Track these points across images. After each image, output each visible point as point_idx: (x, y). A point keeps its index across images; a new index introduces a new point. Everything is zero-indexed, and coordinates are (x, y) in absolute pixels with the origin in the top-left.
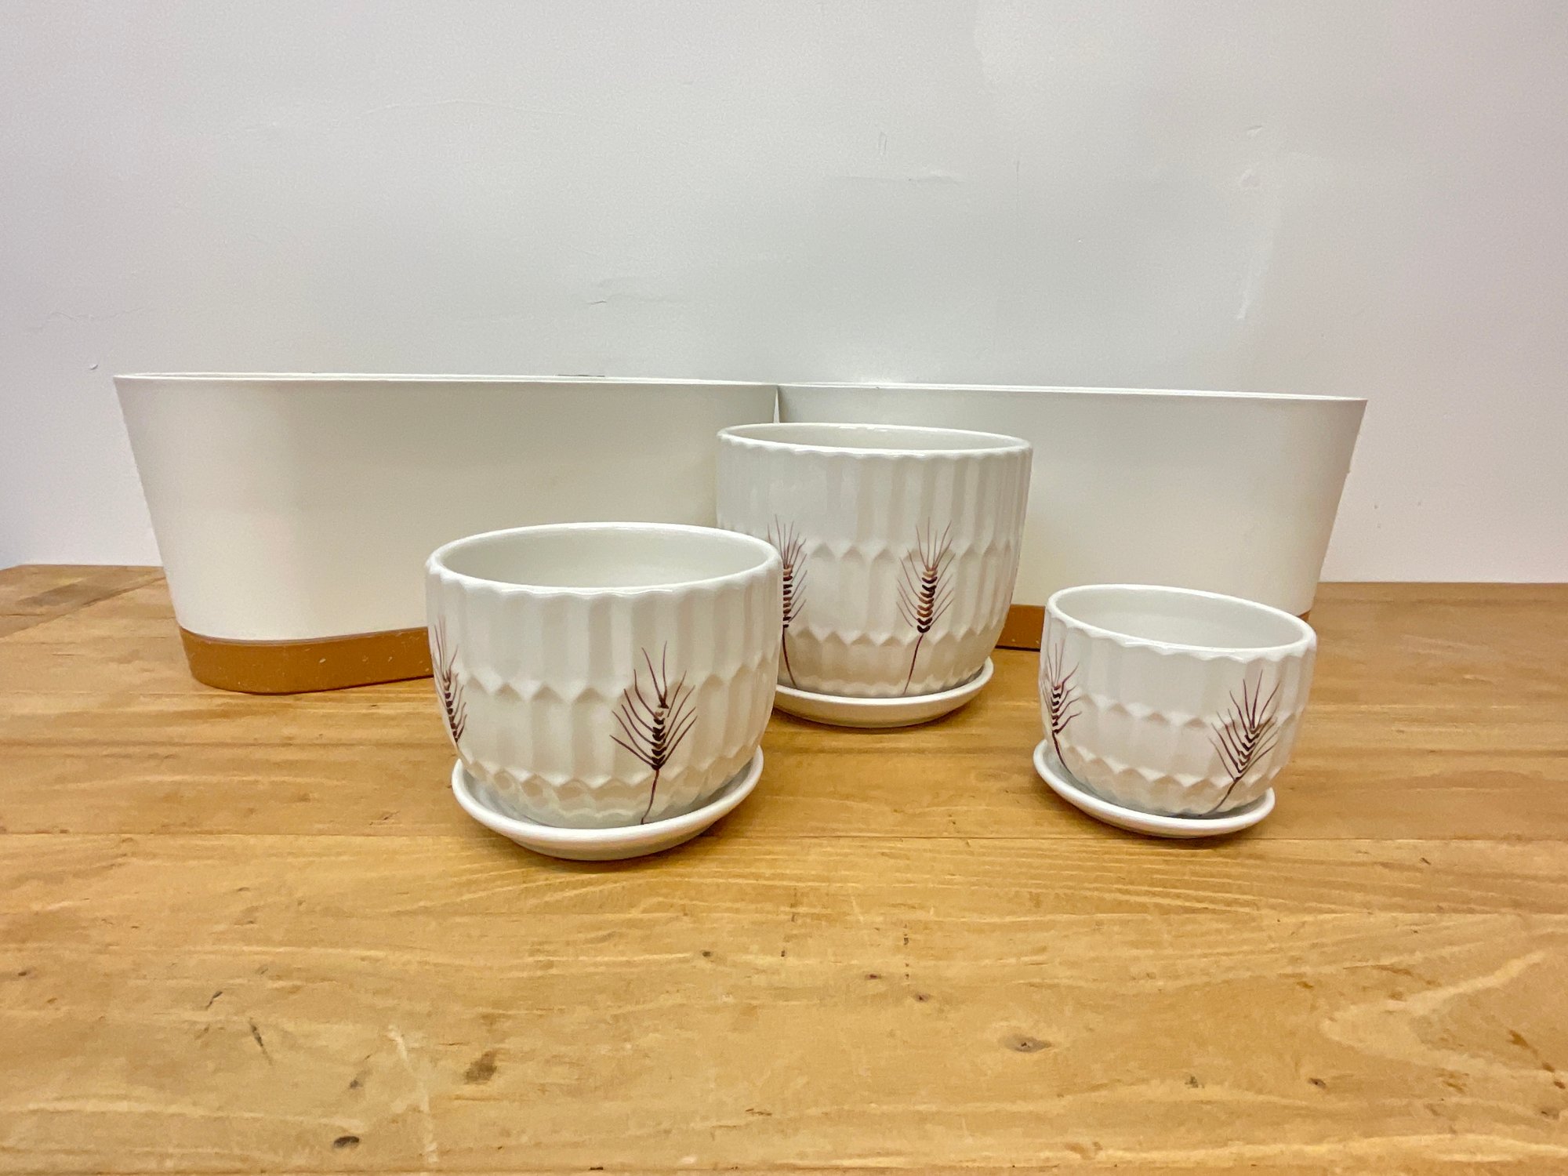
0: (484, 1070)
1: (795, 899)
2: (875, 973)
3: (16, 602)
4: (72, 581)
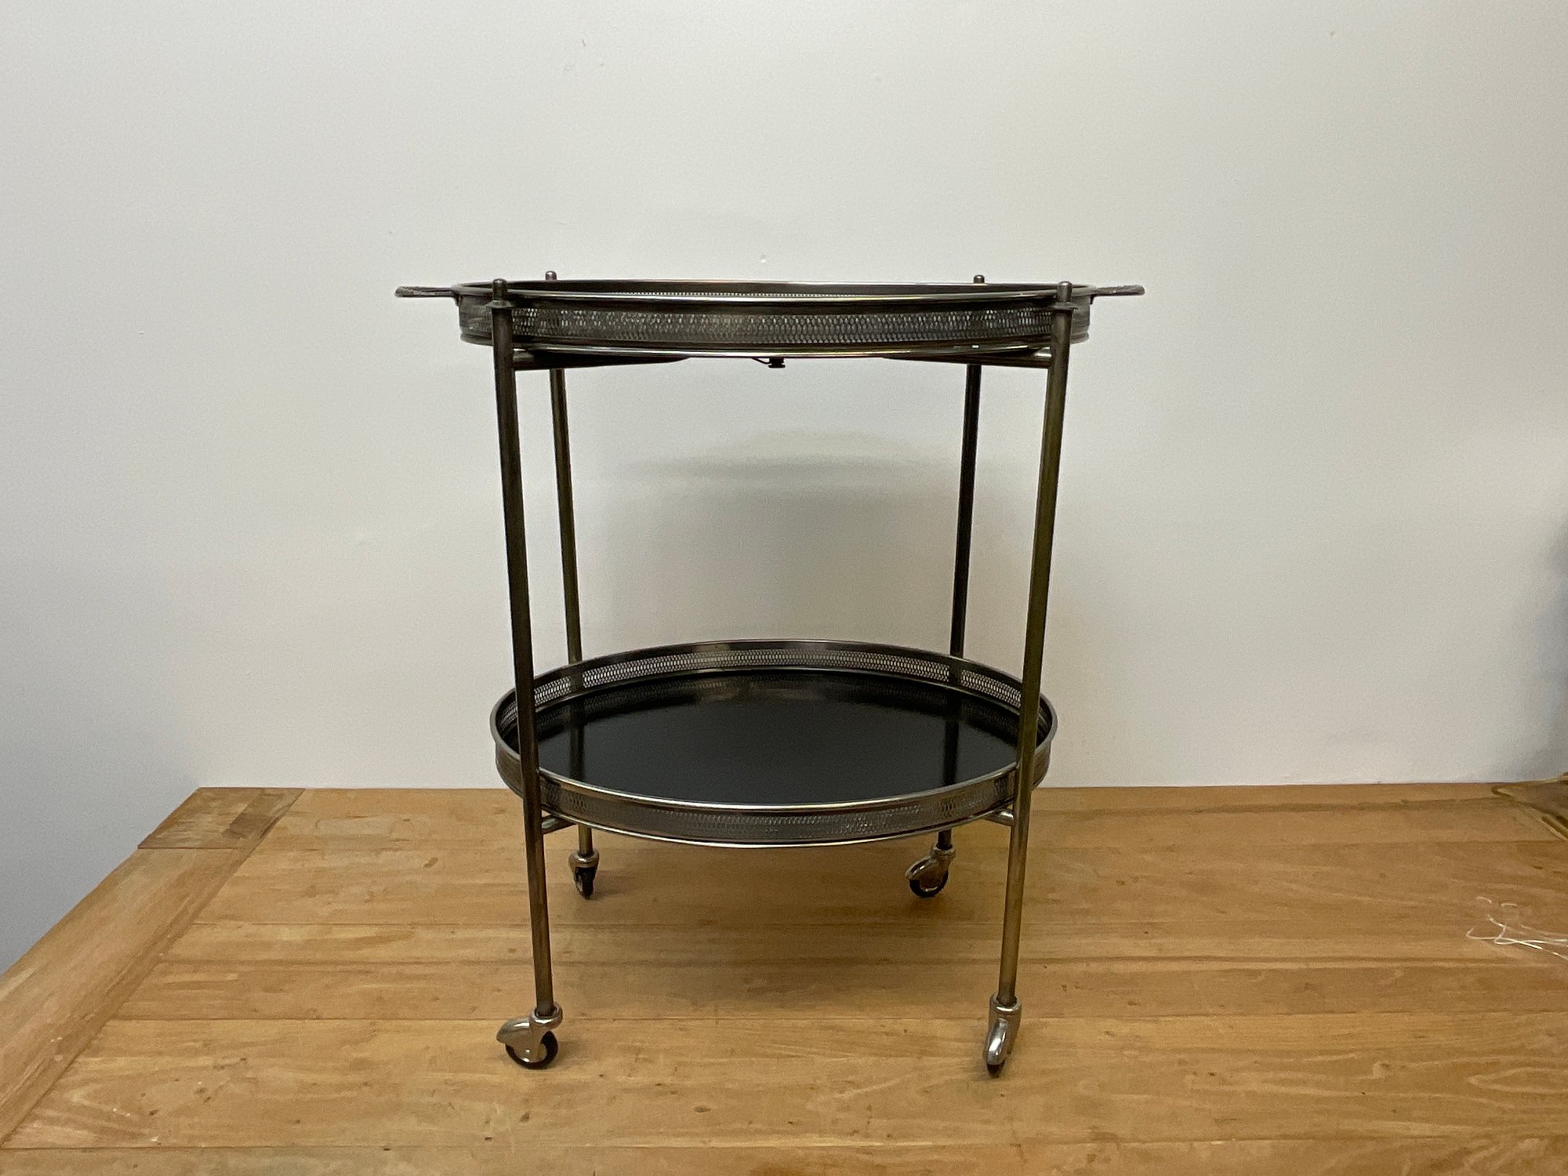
0: (526, 1118)
1: (639, 1051)
2: (661, 1083)
3: (222, 834)
4: (241, 808)
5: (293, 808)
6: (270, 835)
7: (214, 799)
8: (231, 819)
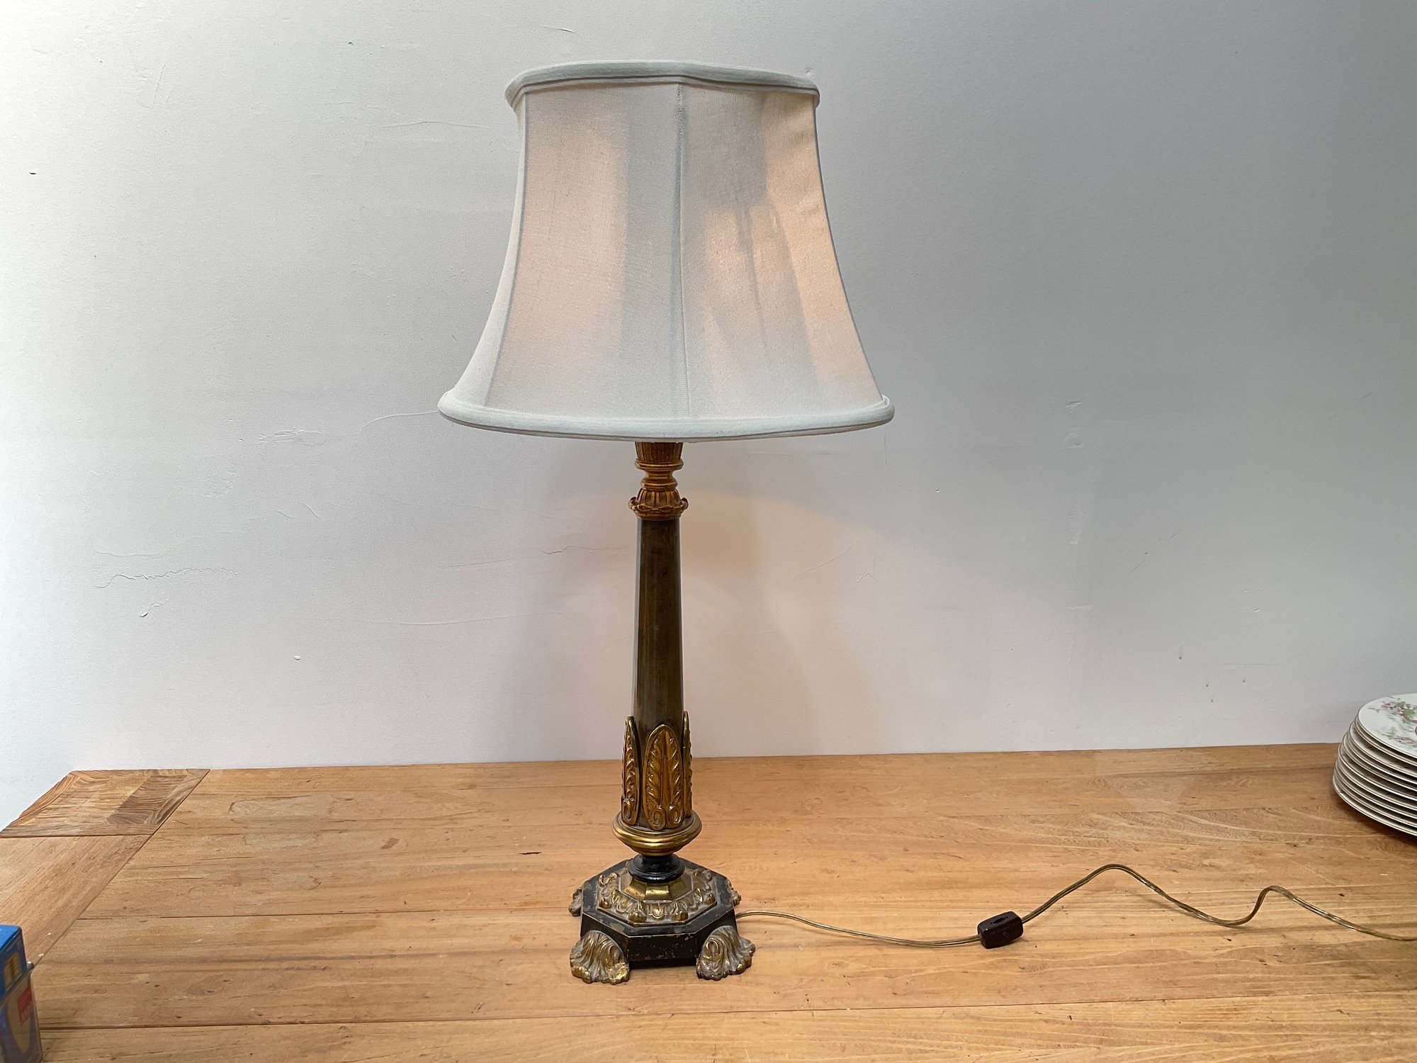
3: (108, 819)
4: (130, 791)
5: (197, 790)
6: (171, 819)
7: (93, 783)
8: (117, 804)
